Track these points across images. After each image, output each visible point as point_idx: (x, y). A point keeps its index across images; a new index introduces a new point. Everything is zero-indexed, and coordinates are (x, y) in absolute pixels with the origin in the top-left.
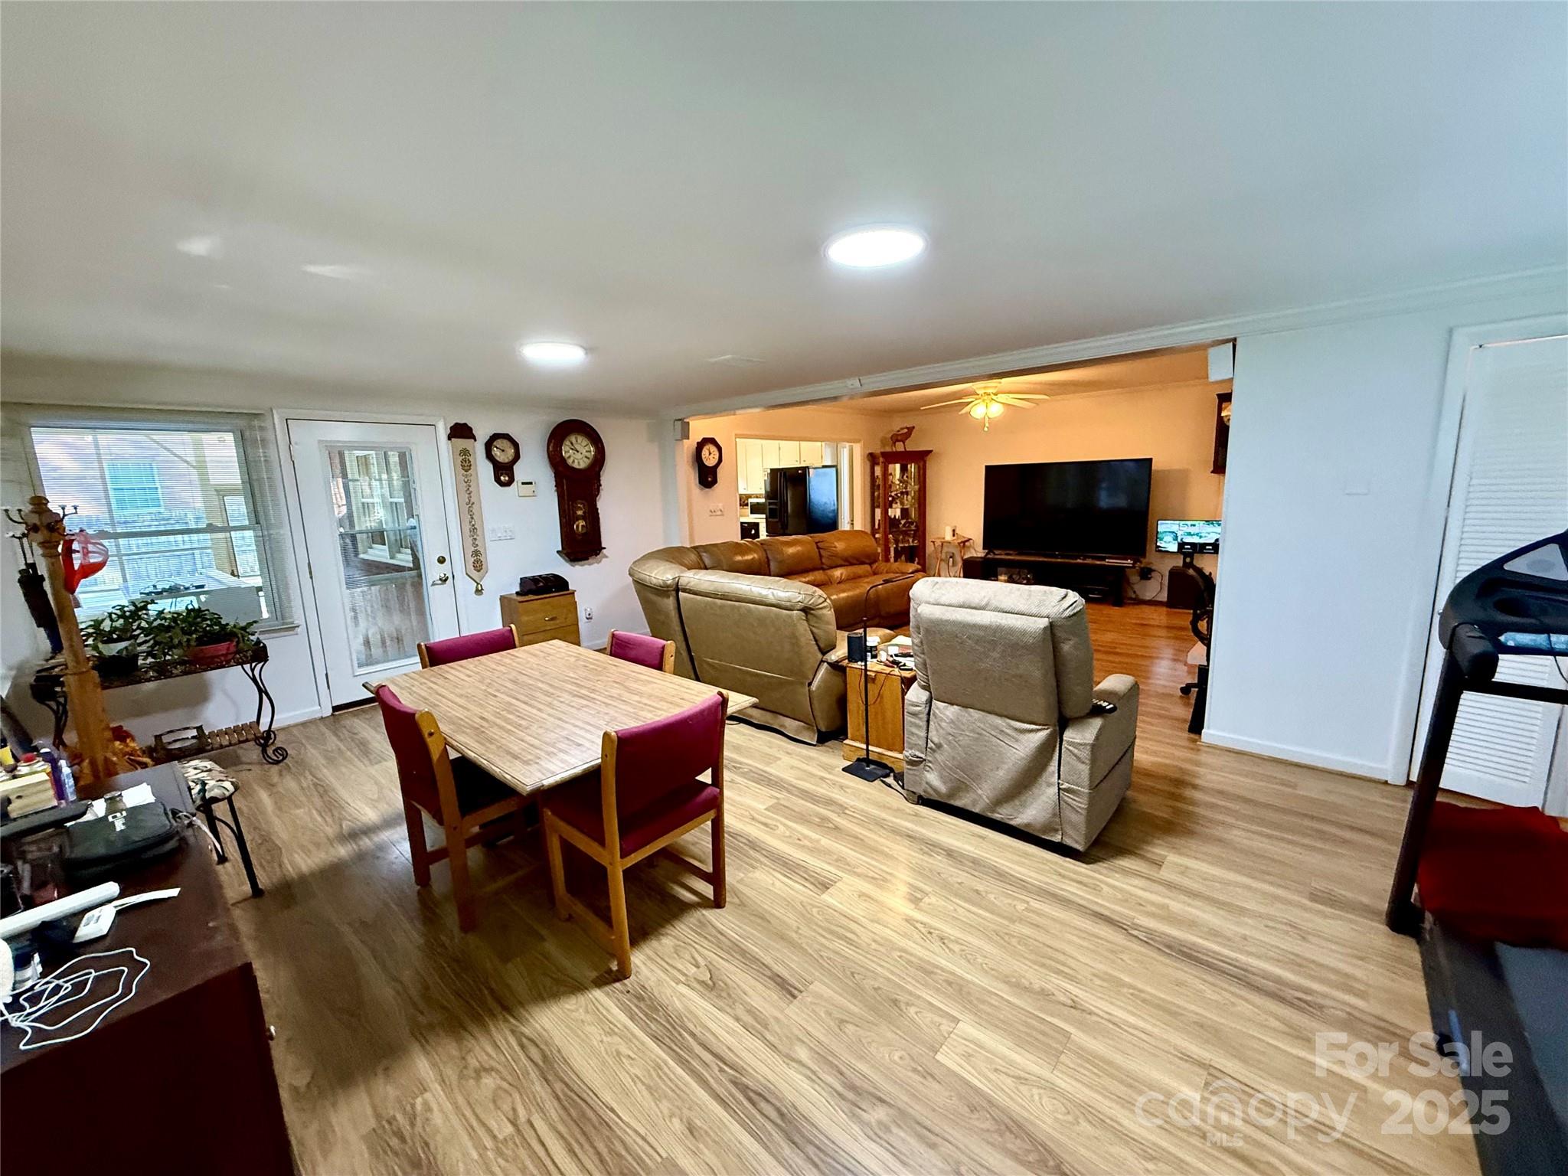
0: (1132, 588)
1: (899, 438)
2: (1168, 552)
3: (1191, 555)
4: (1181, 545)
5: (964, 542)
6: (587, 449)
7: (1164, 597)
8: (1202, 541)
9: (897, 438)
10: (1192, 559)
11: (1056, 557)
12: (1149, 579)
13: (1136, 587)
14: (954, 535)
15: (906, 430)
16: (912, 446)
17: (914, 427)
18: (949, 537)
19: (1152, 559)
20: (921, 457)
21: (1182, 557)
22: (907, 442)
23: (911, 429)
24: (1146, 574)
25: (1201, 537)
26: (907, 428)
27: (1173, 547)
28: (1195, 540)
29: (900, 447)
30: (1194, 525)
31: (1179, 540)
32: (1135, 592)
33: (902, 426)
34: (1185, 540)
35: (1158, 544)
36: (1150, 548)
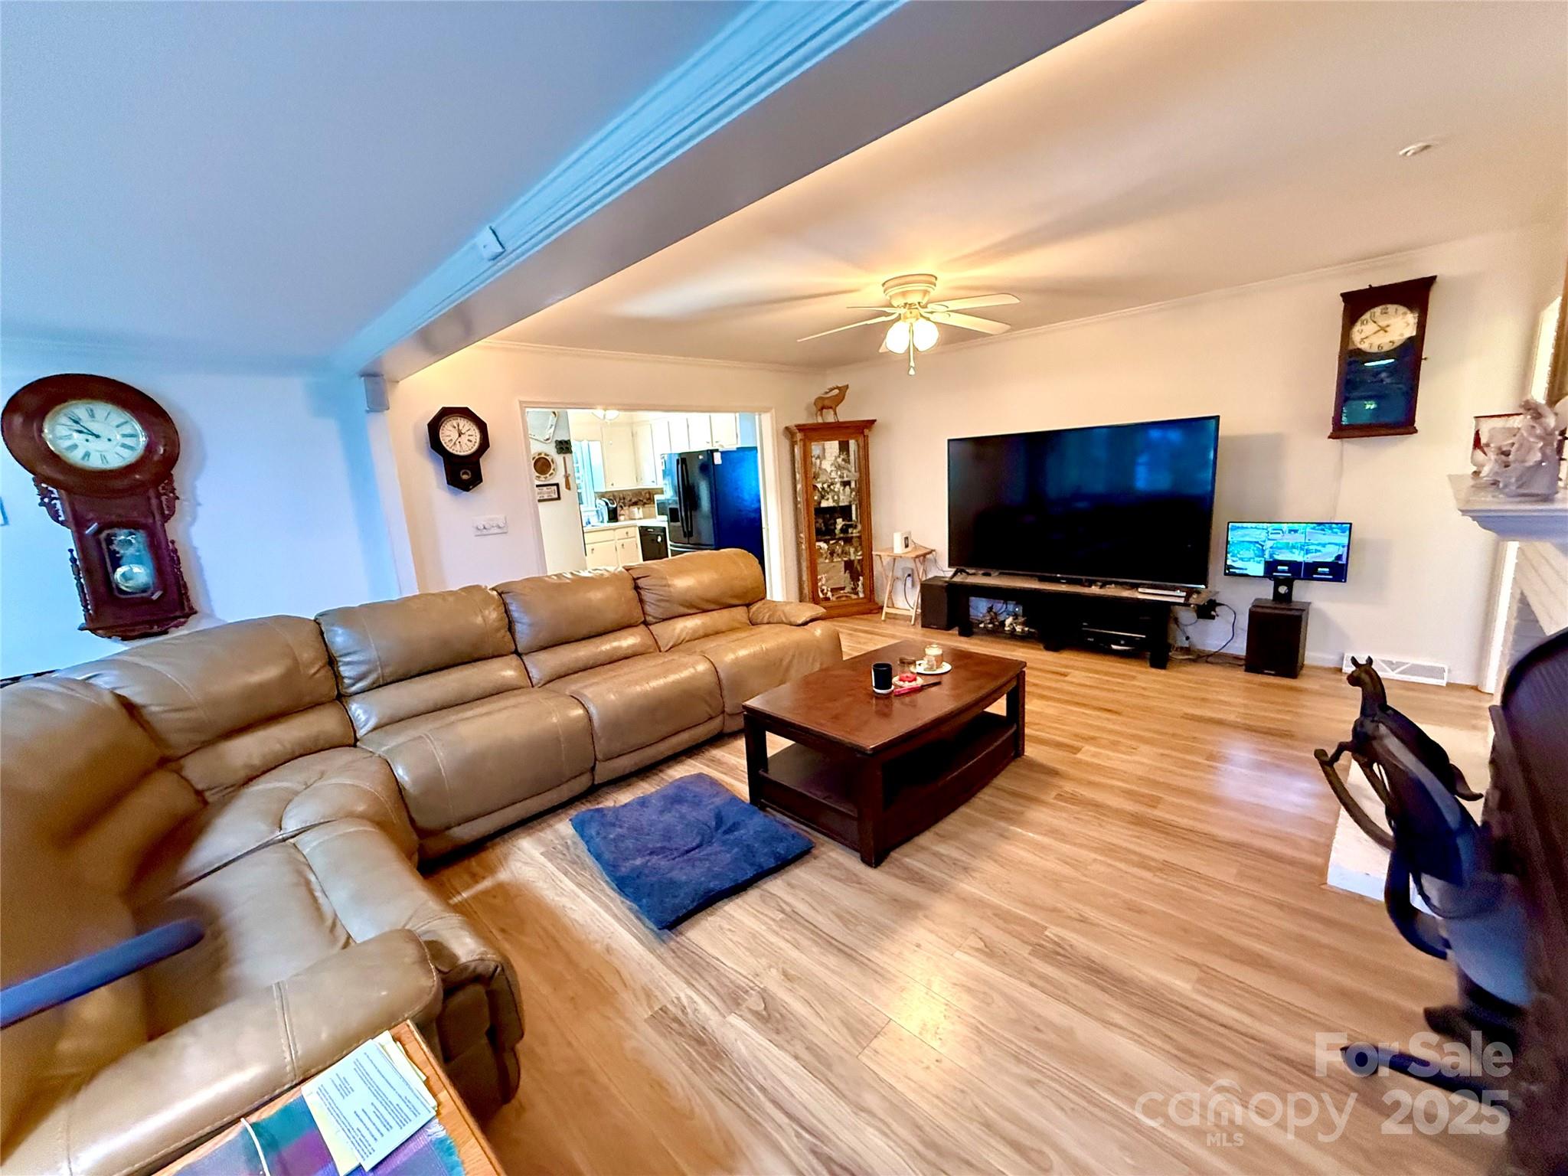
0: (1184, 632)
1: (827, 403)
2: (1247, 575)
3: (1289, 583)
4: (1271, 566)
5: (924, 555)
6: (127, 429)
7: (1240, 647)
8: (1310, 558)
9: (824, 404)
10: (1290, 589)
11: (1057, 581)
12: (1213, 618)
13: (1190, 631)
14: (907, 546)
15: (836, 391)
16: (846, 413)
17: (847, 387)
18: (899, 548)
19: (1218, 585)
20: (862, 429)
21: (1272, 583)
22: (838, 409)
23: (843, 390)
24: (1207, 611)
25: (1308, 552)
26: (838, 388)
27: (1258, 569)
28: (1298, 557)
29: (830, 418)
30: (1296, 531)
31: (1267, 556)
32: (1188, 638)
33: (831, 386)
34: (1279, 557)
35: (1229, 562)
36: (1215, 570)
